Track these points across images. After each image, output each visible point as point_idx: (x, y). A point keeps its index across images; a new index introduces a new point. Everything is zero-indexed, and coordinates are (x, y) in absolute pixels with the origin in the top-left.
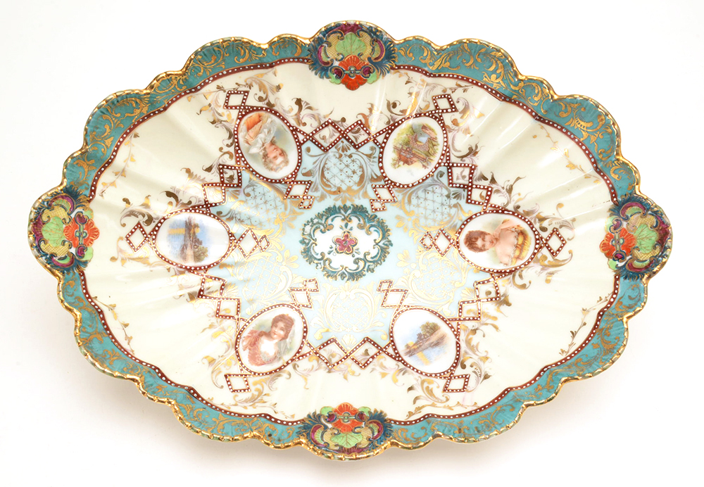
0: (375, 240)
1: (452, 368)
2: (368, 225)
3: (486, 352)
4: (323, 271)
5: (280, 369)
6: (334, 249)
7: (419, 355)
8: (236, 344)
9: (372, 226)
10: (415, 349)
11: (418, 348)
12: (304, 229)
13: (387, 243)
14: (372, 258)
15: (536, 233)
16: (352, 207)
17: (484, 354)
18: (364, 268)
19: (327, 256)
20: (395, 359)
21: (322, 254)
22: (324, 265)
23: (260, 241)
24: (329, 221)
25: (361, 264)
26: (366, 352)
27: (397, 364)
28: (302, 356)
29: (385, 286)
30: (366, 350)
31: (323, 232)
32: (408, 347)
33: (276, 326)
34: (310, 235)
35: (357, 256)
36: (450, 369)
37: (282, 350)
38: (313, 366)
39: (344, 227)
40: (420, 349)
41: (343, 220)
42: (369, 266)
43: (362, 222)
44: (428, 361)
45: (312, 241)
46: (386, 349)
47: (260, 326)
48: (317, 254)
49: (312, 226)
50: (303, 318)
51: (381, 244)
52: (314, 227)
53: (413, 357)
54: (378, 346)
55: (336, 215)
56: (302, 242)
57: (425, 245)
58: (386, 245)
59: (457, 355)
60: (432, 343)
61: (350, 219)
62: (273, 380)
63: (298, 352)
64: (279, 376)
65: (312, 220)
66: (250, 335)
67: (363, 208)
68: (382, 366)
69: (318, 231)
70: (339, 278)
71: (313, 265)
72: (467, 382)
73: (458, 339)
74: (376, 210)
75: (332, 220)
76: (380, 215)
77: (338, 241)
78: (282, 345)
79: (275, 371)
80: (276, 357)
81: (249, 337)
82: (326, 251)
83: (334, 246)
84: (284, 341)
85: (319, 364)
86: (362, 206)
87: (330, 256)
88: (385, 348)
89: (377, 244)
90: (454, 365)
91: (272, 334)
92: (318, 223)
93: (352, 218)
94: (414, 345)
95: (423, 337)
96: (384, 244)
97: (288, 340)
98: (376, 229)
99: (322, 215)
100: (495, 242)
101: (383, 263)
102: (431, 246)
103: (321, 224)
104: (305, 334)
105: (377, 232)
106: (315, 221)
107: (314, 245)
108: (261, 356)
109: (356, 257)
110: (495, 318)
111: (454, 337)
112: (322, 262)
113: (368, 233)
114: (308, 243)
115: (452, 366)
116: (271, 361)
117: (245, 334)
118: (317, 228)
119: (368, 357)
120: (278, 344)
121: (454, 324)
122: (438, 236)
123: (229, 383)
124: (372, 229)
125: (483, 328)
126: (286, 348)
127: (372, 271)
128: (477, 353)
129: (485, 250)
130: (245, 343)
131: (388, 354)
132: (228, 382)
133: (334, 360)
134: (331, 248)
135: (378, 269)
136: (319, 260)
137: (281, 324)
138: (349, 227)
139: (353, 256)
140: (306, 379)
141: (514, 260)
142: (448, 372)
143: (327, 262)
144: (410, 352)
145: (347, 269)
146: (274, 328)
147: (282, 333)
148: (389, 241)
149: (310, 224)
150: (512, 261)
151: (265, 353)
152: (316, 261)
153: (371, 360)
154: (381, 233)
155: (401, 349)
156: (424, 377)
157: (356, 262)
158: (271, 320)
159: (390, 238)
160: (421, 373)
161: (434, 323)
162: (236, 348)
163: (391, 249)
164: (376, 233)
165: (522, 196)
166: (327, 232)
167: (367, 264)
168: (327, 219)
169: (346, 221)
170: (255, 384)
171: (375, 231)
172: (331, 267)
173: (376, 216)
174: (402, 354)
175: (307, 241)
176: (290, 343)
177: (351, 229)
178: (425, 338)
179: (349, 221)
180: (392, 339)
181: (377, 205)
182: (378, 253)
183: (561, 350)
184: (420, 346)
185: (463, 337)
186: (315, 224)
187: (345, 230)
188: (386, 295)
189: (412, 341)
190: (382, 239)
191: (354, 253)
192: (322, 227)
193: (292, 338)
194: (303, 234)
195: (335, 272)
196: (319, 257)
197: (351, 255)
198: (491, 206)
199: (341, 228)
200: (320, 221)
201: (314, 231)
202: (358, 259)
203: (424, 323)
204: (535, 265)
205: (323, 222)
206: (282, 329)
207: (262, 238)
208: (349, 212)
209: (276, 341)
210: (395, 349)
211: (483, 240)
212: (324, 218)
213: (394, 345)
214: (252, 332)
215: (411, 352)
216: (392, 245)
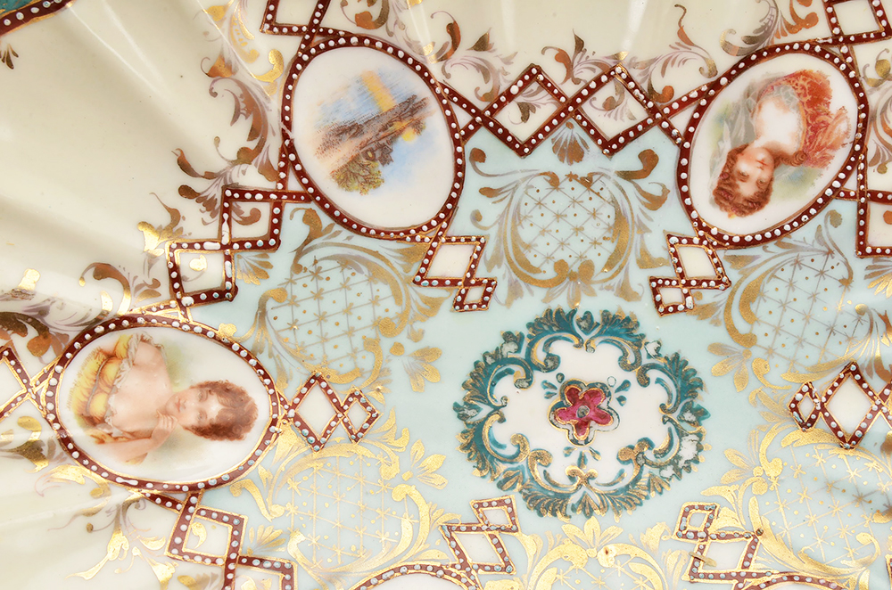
0: (502, 420)
1: (305, 57)
2: (522, 462)
3: (214, 94)
4: (643, 336)
5: (748, 63)
6: (615, 396)
7: (389, 102)
8: (865, 122)
9: (512, 459)
10: (400, 119)
11: (391, 123)
12: (699, 448)
13: (470, 413)
14: (510, 372)
15: (52, 417)
16: (569, 512)
17: (220, 86)
18: (531, 345)
19: (632, 377)
20: (453, 93)
21: (644, 382)
22: (638, 354)
23: (816, 412)
24: (630, 472)
25: (539, 355)
26: (526, 111)
27: (448, 76)
28: (690, 100)
29: (475, 294)
30: (525, 118)
31: (647, 443)
32: (418, 126)
33: (759, 183)
34: (681, 434)
35: (551, 377)
36: (312, 57)
37: (741, 118)
38: (663, 72)
39: (589, 456)
40: (385, 121)
41: (591, 477)
42: (518, 351)
43: (538, 472)
44: (365, 85)
45: (674, 416)
46: (473, 122)
47: (802, 181)
48: (659, 381)
49: (677, 457)
50: (689, 209)
51: (486, 410)
52: (670, 456)
53: (405, 93)
54: (494, 131)
55: (611, 489)
56: (701, 414)
57: (365, 405)
58: (471, 407)
59: (290, 92)
60: (354, 135)
61: (572, 478)
62: (766, 31)
63: (701, 110)
64: (750, 40)
65: (678, 474)
66: (829, 152)
67: (537, 508)
68: (485, 71)
69: (660, 443)
70: (597, 318)
71: (668, 351)
72: (268, 12)
73: (285, 136)
74: (501, 503)
75: (621, 475)
76: (489, 490)
77: (604, 418)
78: (742, 133)
79: (760, 57)
80: (757, 96)
81: (833, 147)
82: (635, 391)
83: (614, 404)
84: (739, 146)
85: (648, 76)
86: (541, 514)
87: (623, 376)
88: (477, 126)
89: (496, 409)
90: (299, 67)
91: (769, 161)
92: (661, 467)
93: (566, 482)
94: (401, 132)
95: (378, 154)
96: (478, 410)
97: (727, 147)
98: (500, 451)
99: (649, 487)
100: (171, 407)
101: (480, 358)
102: (348, 403)
103: (652, 465)
104: (684, 161)
105: (495, 443)
106: (669, 472)
107: (669, 407)
108: (797, 100)
109: (553, 374)
110: (186, 191)
111: (298, 146)
112: (645, 361)
113: (521, 442)
114: (684, 410)
115: (305, 64)
116: (771, 86)
117: (840, 156)
118: (664, 453)
119: (520, 99)
120: (752, 134)
121: (294, 185)
122: (330, 427)
123: (880, 13)
124: (510, 450)
125: (218, 165)
126: (732, 124)
127: (508, 337)
128: (238, 92)
129: (201, 386)
130: (842, 127)
131: (469, 107)
132: (884, 17)
133: (608, 91)
134: (621, 399)
135: (492, 342)
136: (653, 366)
137: (747, 190)
138: (575, 457)
139: (561, 376)
140: (681, 34)
141: (121, 351)
142: (317, 48)
143: (631, 359)
144: (413, 111)
145: (576, 342)
146: (765, 175)
147: (743, 166)
148: (463, 417)
149: (681, 463)
150: (128, 348)
151: (786, 108)
152: (661, 362)
153: (514, 90)
154: (487, 443)
155: (435, 120)
156: (380, 33)
157: (553, 362)
158: (773, 197)
159: (461, 426)
160: (385, 47)
161: (348, 188)
162: (866, 110)
163: (459, 395)
164: (500, 441)
165: (84, 521)
166: (634, 442)
167: (522, 355)
168: (636, 479)
169: (584, 472)
170: (812, 20)
171: (501, 446)
172: (620, 346)
173: (500, 485)
174: (433, 105)
175: (688, 416)
176: (721, 139)
177: (568, 451)
178: (372, 151)
179: (574, 472)
180: (459, 149)
181: (497, 517)
182: (493, 385)
183: (10, 65)
184: (385, 129)
185: (274, 144)
186: (671, 463)
187: (585, 450)
188: (472, 271)
189: (407, 142)
190: (481, 424)
191: (558, 386)
192: (649, 455)
193: (717, 153)
194: (699, 435)
195: (607, 333)
196: (653, 374)
197: (568, 377)
198: (175, 503)
199: (595, 453)
200: (656, 471)
201: (670, 445)
202: (549, 370)
203: (372, 191)
204: (64, 330)
205: (647, 468)
206: (744, 177)
207: (812, 421)
208: (574, 499)
209: (758, 144)
210: (451, 119)
211: (202, 414)
212: (643, 482)
213: (453, 131)
214: (824, 160)
215: (410, 111)
216: (457, 407)
